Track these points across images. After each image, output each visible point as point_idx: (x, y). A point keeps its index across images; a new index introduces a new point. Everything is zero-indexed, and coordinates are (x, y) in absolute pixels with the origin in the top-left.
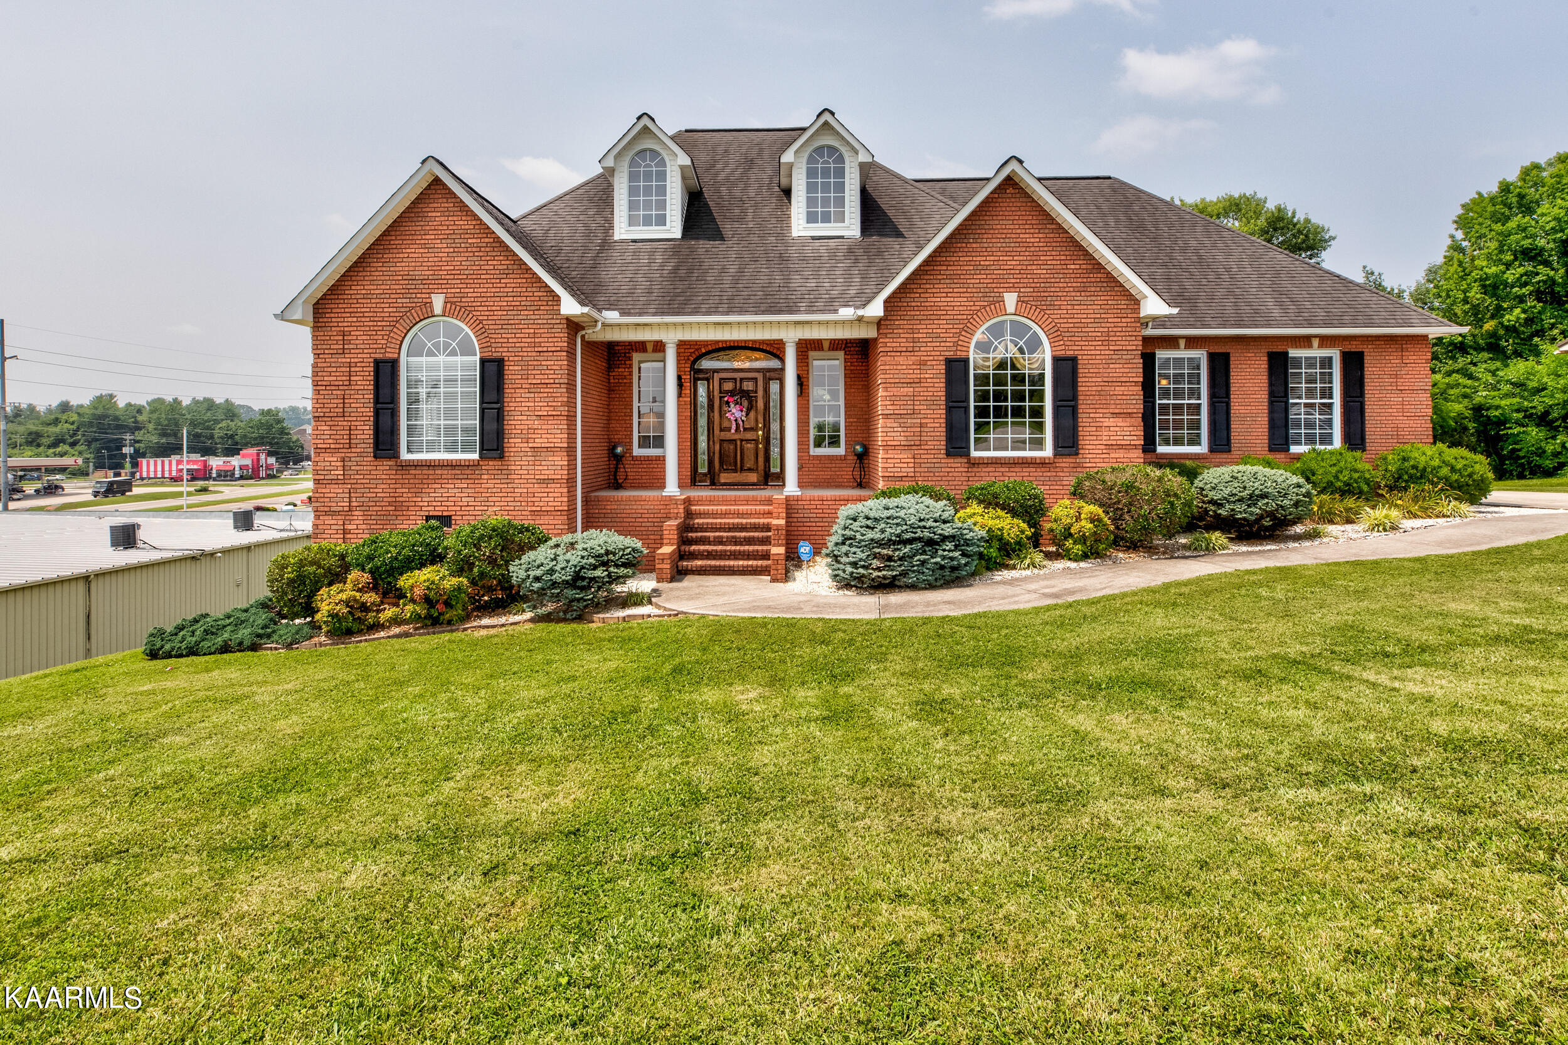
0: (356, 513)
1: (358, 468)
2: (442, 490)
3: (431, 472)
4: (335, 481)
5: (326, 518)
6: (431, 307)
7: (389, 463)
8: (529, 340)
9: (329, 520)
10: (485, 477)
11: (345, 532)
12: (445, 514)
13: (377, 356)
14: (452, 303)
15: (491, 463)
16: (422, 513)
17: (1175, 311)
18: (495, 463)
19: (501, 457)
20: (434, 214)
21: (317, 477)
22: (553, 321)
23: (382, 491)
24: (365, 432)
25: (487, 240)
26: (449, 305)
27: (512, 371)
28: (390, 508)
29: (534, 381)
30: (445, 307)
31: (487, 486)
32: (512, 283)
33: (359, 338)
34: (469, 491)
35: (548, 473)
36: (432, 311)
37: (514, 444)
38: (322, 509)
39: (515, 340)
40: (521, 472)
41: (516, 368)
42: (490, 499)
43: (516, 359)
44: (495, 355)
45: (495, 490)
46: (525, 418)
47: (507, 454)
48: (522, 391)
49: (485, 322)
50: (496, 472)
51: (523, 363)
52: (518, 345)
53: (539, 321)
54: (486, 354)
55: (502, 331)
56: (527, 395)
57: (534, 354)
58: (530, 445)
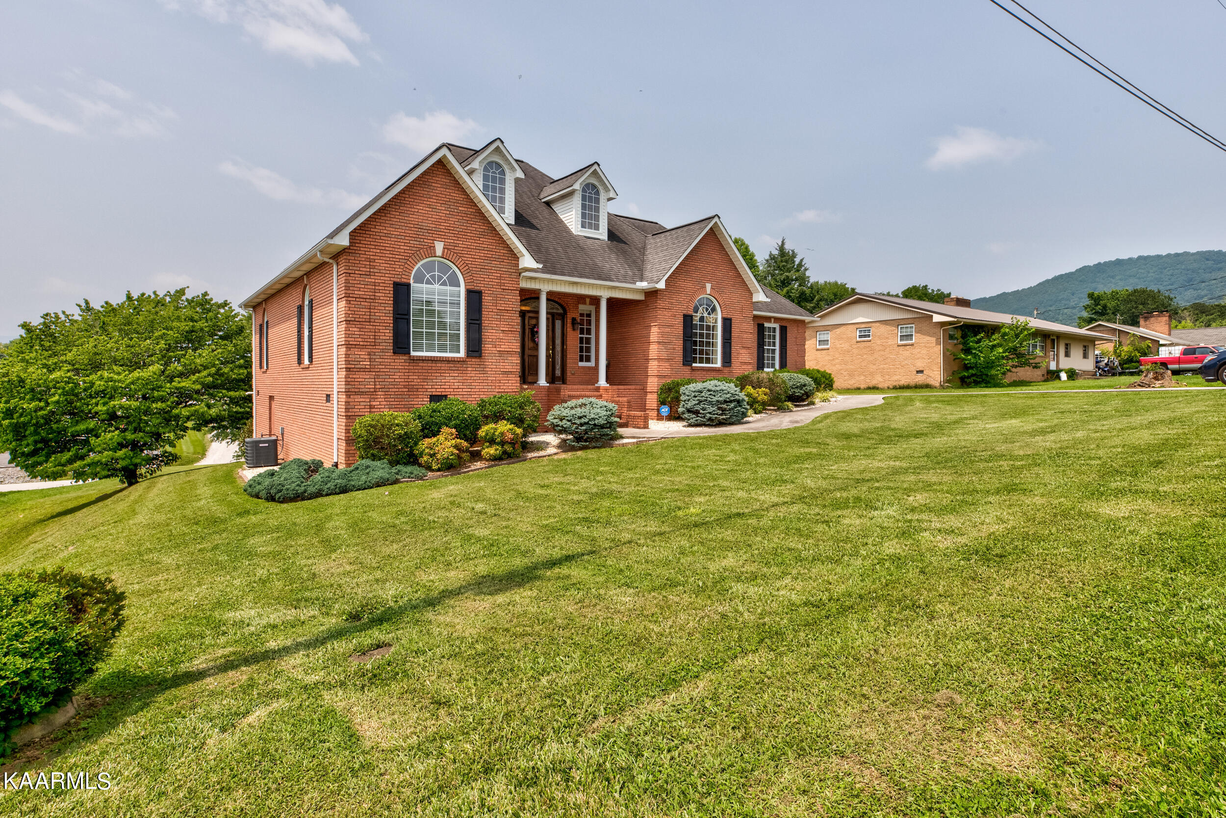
0: (380, 393)
1: (381, 360)
2: (441, 378)
3: (434, 365)
4: (364, 370)
5: (356, 397)
6: (435, 250)
7: (404, 358)
8: (497, 281)
9: (358, 398)
10: (470, 369)
11: (371, 407)
12: (443, 394)
13: (396, 280)
14: (448, 249)
15: (473, 360)
16: (427, 393)
17: (768, 300)
18: (476, 360)
19: (480, 356)
20: (436, 185)
21: (349, 366)
22: (511, 271)
23: (397, 377)
24: (387, 335)
25: (471, 210)
26: (446, 251)
27: (487, 299)
28: (405, 390)
29: (501, 308)
30: (443, 252)
31: (471, 375)
32: (487, 242)
33: (381, 264)
34: (459, 378)
35: (509, 368)
36: (435, 253)
37: (488, 348)
38: (353, 390)
39: (489, 280)
40: (492, 367)
41: (489, 298)
42: (473, 384)
43: (489, 292)
44: (476, 288)
45: (475, 378)
46: (494, 331)
47: (483, 355)
48: (493, 314)
49: (469, 265)
50: (476, 366)
51: (493, 295)
52: (490, 283)
53: (504, 270)
54: (470, 287)
55: (481, 273)
56: (496, 317)
57: (500, 290)
58: (498, 349)
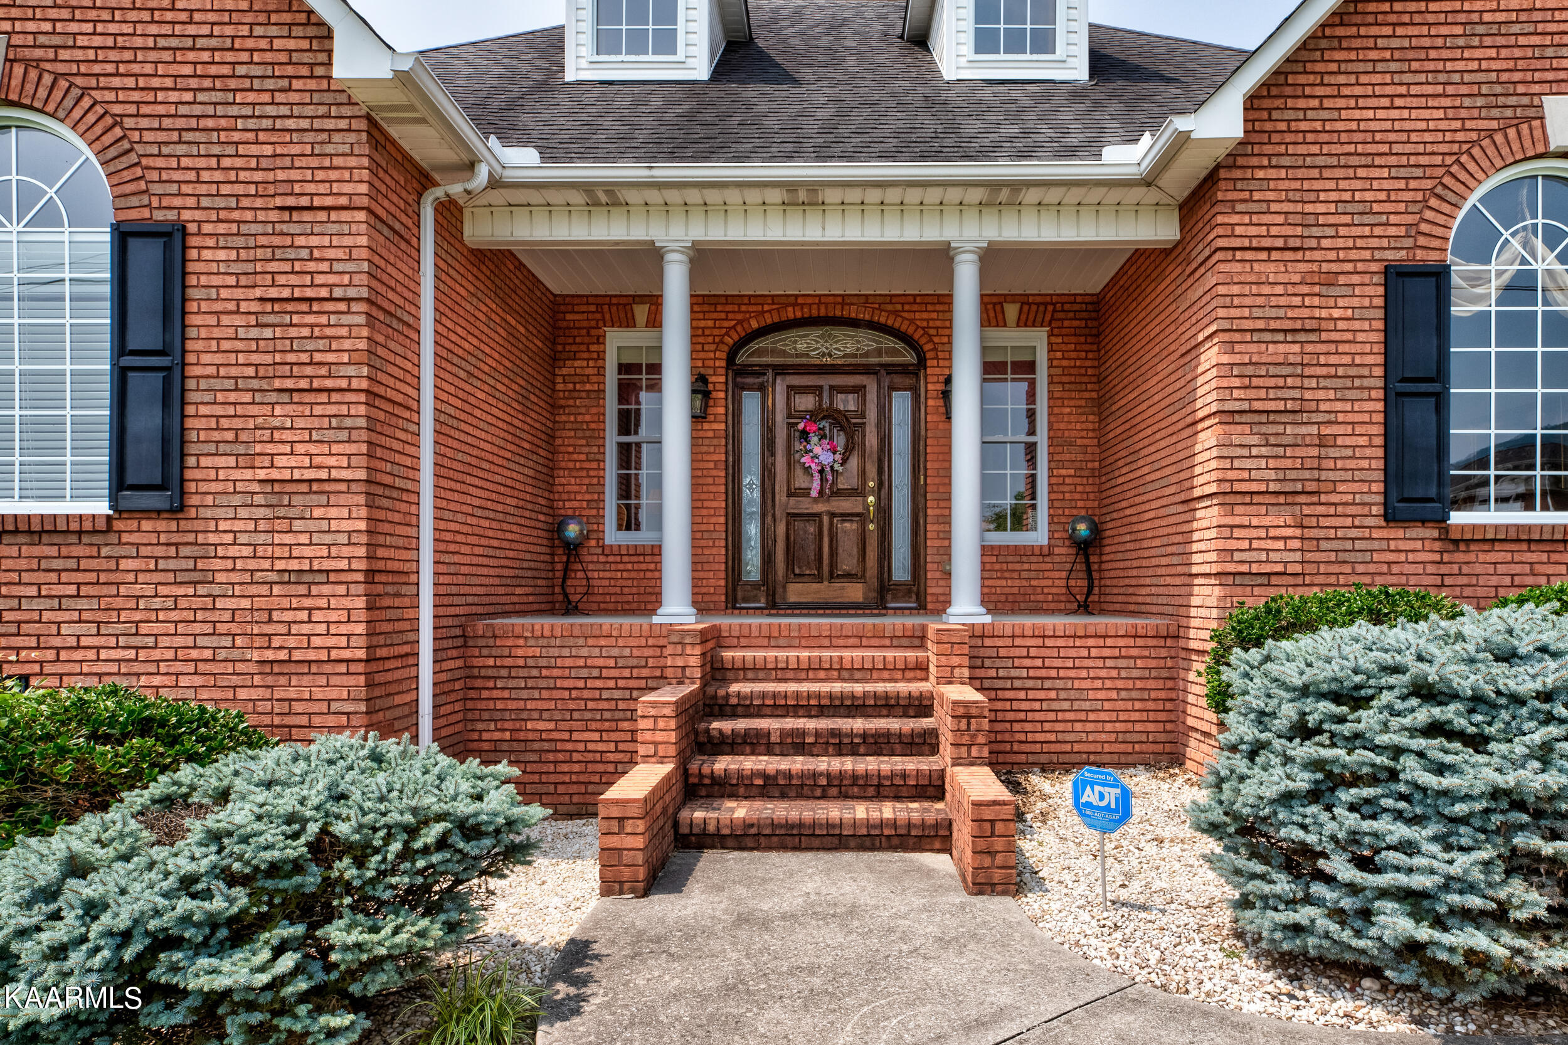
2: (6, 604)
8: (258, 176)
10: (130, 563)
12: (13, 671)
14: (31, 64)
15: (146, 525)
18: (161, 525)
19: (178, 509)
22: (330, 124)
26: (22, 71)
27: (210, 262)
29: (273, 293)
30: (11, 77)
31: (136, 590)
34: (82, 604)
35: (311, 553)
37: (214, 470)
39: (218, 176)
40: (233, 551)
41: (222, 255)
42: (144, 628)
43: (222, 228)
44: (159, 215)
45: (157, 603)
46: (247, 397)
47: (194, 500)
48: (238, 320)
49: (129, 123)
50: (160, 551)
51: (240, 241)
52: (225, 189)
53: (291, 124)
54: (133, 215)
55: (181, 149)
56: (254, 333)
57: (274, 216)
58: (261, 474)
